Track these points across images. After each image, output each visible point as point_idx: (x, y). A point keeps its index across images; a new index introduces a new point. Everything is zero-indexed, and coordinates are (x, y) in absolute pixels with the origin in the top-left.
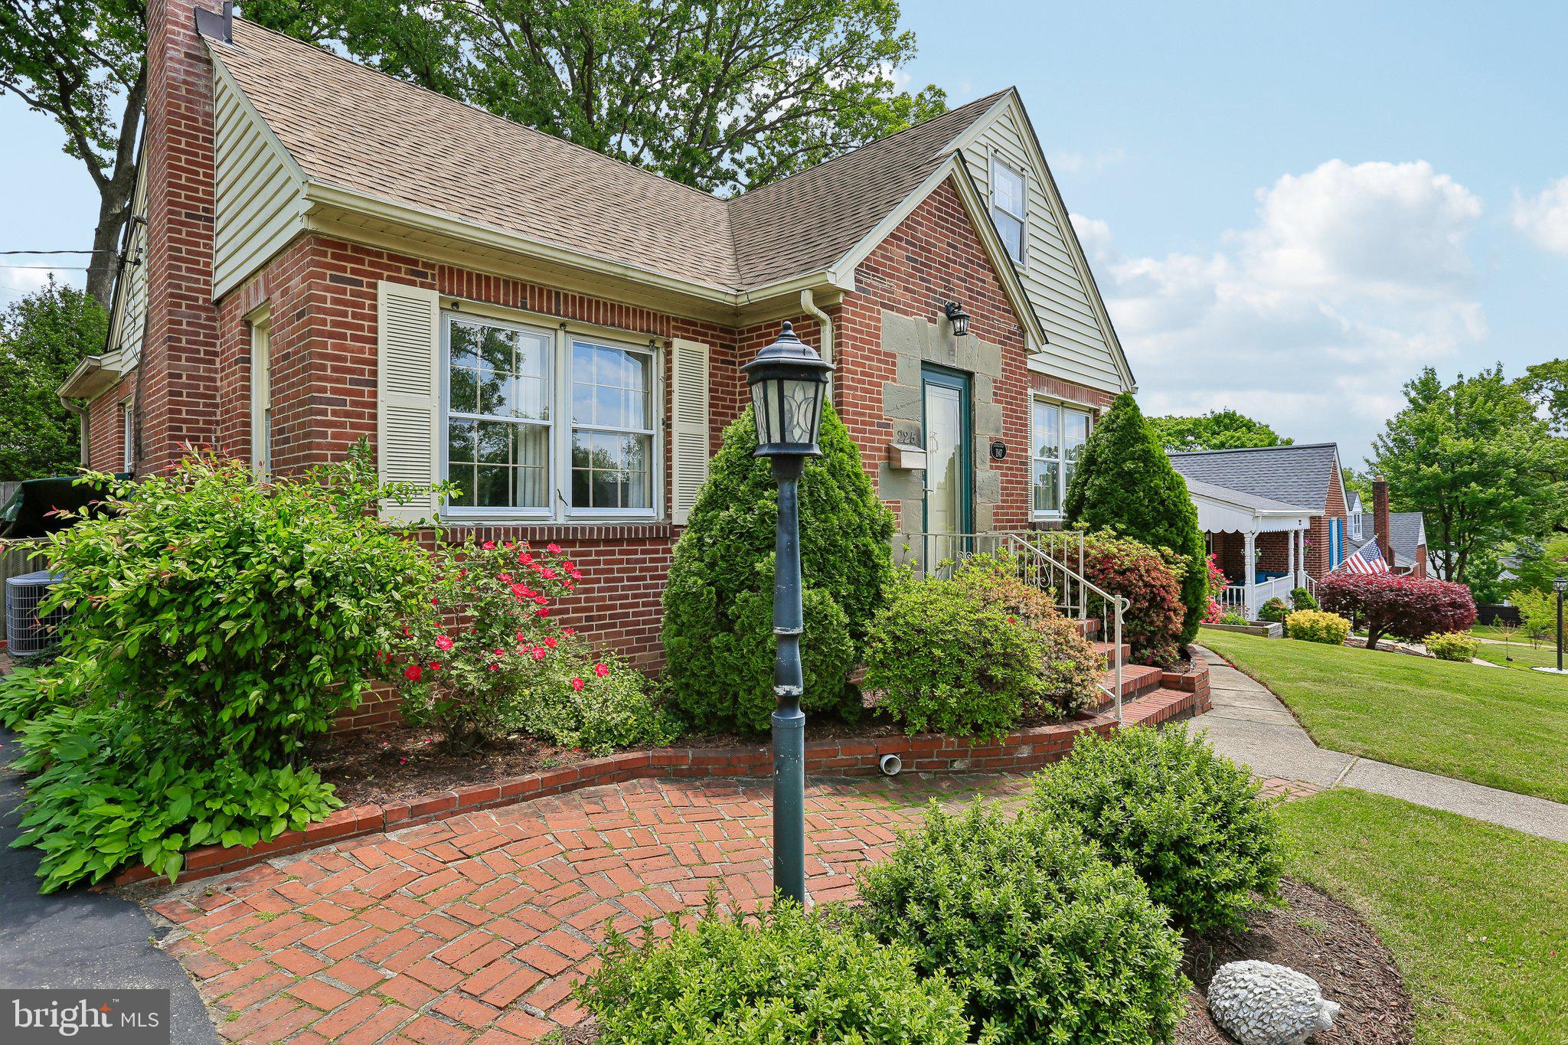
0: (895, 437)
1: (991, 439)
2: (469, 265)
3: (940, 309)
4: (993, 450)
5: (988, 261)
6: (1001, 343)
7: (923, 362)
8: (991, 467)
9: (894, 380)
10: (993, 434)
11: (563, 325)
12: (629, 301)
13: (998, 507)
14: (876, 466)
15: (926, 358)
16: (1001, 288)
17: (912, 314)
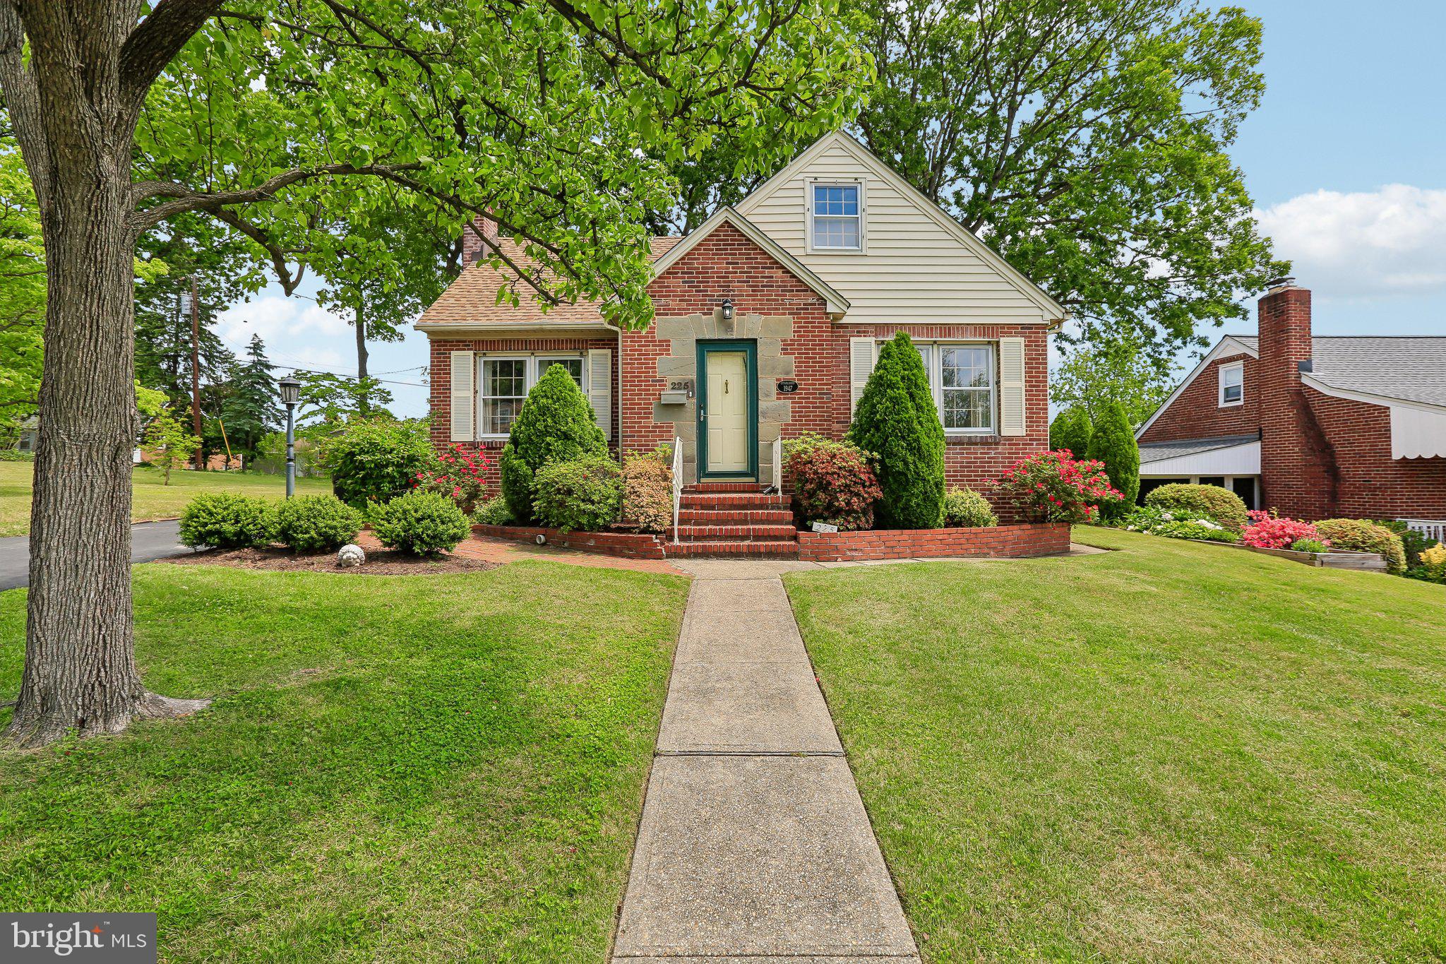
0: (669, 386)
1: (777, 380)
2: (485, 338)
3: (717, 305)
4: (781, 387)
5: (777, 263)
6: (790, 314)
7: (697, 341)
8: (778, 399)
9: (669, 355)
10: (782, 377)
11: (533, 354)
12: (562, 337)
13: (786, 425)
14: (651, 404)
15: (701, 337)
16: (794, 276)
17: (686, 314)
